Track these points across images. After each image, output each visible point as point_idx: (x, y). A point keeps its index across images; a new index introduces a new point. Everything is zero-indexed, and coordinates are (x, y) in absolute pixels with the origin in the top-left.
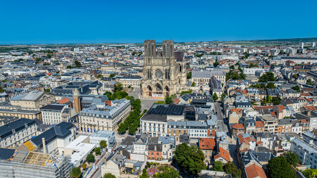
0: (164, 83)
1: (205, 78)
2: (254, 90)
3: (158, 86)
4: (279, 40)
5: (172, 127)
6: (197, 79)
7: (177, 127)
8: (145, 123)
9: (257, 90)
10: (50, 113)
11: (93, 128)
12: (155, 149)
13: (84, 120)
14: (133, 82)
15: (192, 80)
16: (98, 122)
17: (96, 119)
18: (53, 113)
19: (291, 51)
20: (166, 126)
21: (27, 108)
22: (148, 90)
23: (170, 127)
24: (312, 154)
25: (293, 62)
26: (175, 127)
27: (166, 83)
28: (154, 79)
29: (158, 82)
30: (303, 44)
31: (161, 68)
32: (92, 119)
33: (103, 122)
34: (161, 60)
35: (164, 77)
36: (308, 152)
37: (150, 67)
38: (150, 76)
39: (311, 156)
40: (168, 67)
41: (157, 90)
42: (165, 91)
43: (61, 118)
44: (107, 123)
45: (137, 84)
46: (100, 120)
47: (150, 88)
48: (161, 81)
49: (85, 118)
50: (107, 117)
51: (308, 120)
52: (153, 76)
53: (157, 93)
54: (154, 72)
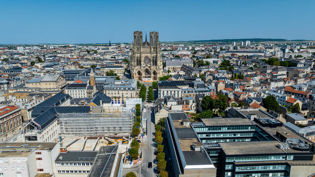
0: (152, 68)
1: (177, 66)
2: (223, 71)
3: (147, 71)
4: (213, 41)
5: (185, 92)
6: (171, 67)
7: (188, 92)
8: (163, 91)
9: (225, 71)
10: (75, 91)
11: (117, 99)
12: (185, 104)
13: (109, 94)
14: (117, 71)
15: (167, 68)
16: (123, 94)
17: (121, 92)
18: (77, 91)
19: (229, 48)
20: (180, 92)
21: (47, 89)
22: (137, 75)
23: (183, 92)
24: (281, 97)
25: (236, 55)
26: (187, 92)
27: (153, 68)
28: (143, 65)
29: (147, 67)
30: (235, 43)
31: (149, 55)
32: (117, 92)
33: (127, 94)
34: (149, 49)
35: (152, 63)
36: (279, 97)
37: (139, 55)
38: (139, 63)
39: (281, 99)
40: (155, 55)
41: (145, 75)
42: (152, 75)
43: (86, 94)
44: (131, 94)
45: (121, 72)
46: (125, 92)
47: (139, 73)
48: (150, 67)
49: (110, 92)
50: (131, 89)
51: (269, 84)
52: (142, 63)
53: (146, 77)
54: (143, 59)
